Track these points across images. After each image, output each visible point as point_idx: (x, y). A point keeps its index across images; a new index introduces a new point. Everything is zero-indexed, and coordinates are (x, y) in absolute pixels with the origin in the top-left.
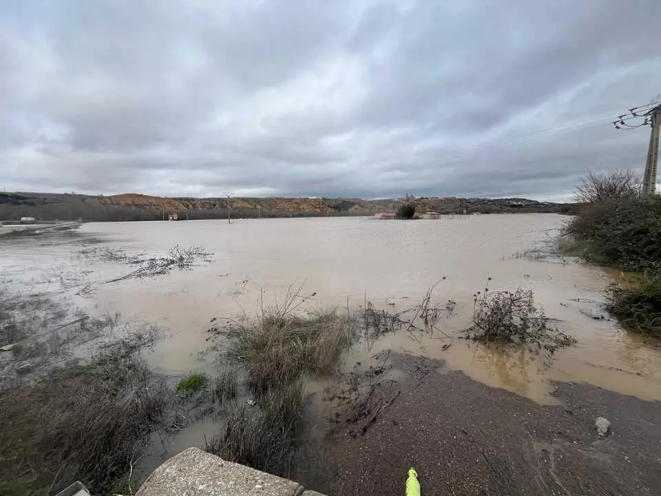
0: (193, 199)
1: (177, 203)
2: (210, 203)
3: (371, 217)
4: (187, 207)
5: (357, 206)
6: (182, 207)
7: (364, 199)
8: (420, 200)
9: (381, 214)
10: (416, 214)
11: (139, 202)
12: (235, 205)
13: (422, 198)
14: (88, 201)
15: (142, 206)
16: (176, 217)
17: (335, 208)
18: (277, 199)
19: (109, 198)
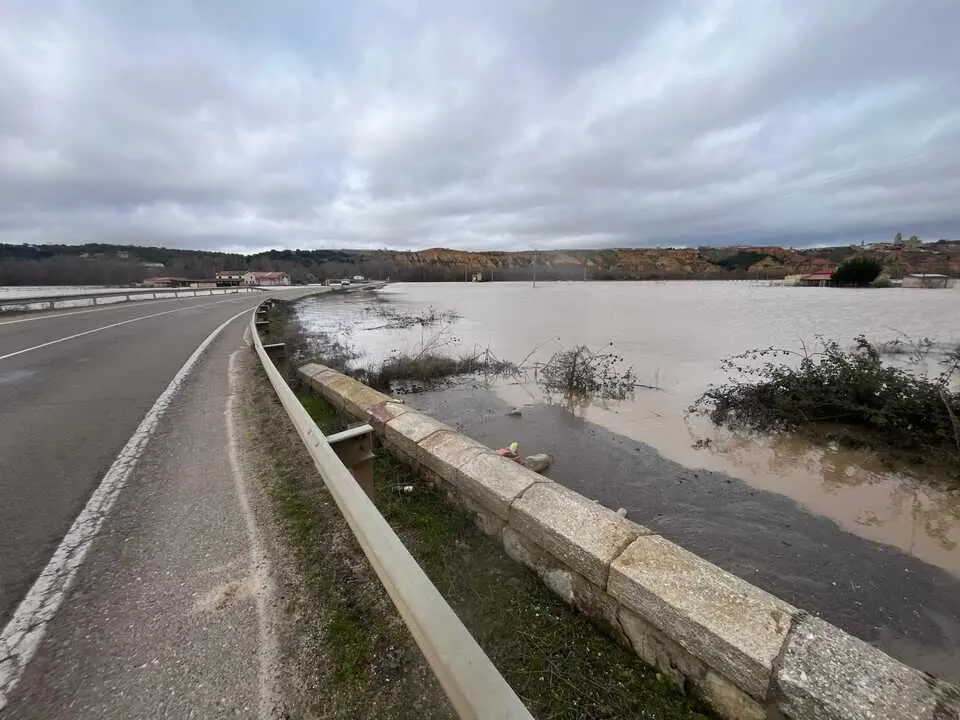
0: (503, 254)
1: (485, 259)
2: (524, 259)
3: (775, 281)
4: (496, 264)
5: (768, 261)
6: (490, 264)
7: (786, 248)
8: (933, 246)
9: (799, 277)
10: (881, 277)
11: (445, 258)
12: (556, 261)
13: (942, 242)
14: (398, 257)
15: (447, 263)
16: (480, 278)
17: (721, 264)
18: (620, 250)
19: (416, 253)
